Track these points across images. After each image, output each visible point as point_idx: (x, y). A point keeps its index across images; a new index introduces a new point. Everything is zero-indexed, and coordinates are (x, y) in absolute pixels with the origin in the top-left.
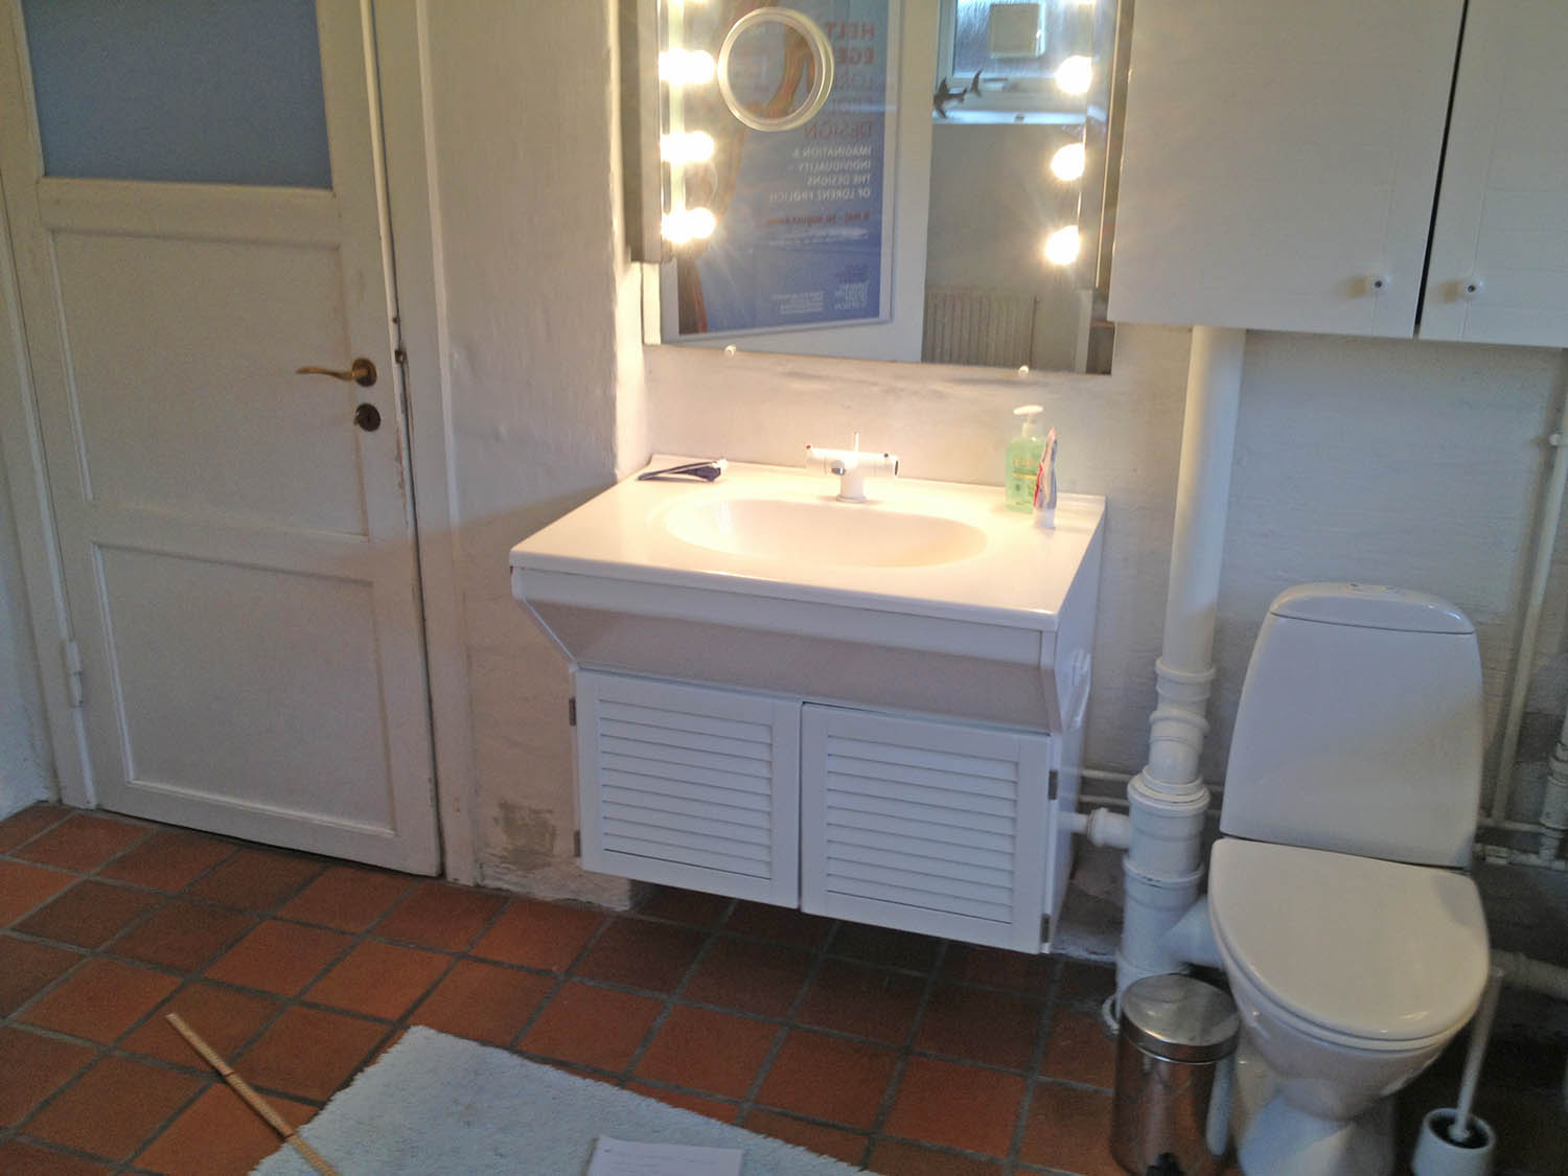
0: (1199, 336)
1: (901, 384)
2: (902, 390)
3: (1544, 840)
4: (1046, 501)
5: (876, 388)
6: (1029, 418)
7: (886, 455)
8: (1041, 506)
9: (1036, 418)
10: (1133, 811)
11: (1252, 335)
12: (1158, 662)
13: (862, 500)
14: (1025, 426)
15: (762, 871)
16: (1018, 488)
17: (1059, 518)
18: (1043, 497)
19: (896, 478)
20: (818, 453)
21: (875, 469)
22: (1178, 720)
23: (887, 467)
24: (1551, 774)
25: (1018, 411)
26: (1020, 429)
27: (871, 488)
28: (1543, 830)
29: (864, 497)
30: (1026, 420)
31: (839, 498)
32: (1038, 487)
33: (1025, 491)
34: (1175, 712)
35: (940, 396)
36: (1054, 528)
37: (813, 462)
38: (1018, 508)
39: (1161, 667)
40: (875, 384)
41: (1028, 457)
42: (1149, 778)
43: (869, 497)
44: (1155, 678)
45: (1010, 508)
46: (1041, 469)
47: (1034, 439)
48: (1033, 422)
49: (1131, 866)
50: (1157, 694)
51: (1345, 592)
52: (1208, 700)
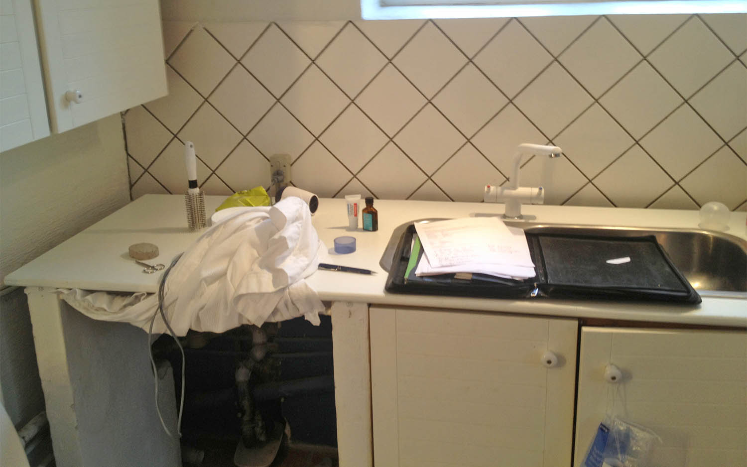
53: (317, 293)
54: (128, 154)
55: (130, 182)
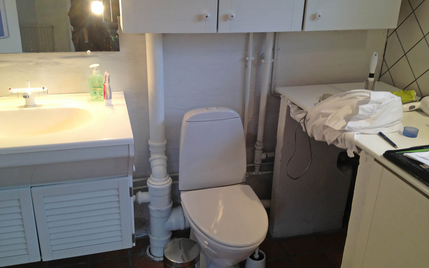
0: (148, 36)
1: (41, 61)
2: (42, 63)
3: (256, 167)
4: (109, 97)
5: (31, 63)
6: (95, 68)
7: (43, 88)
8: (107, 98)
9: (97, 69)
10: (149, 190)
11: (164, 35)
12: (149, 141)
13: (35, 106)
14: (94, 71)
15: (25, 252)
16: (95, 93)
17: (113, 101)
18: (107, 95)
19: (48, 95)
20: (14, 91)
21: (39, 94)
22: (159, 158)
23: (44, 92)
24: (256, 150)
25: (91, 66)
26: (92, 73)
27: (37, 100)
28: (255, 165)
29: (36, 104)
30: (94, 69)
31: (26, 106)
32: (104, 92)
33: (98, 93)
34: (158, 156)
35: (57, 63)
36: (112, 105)
37: (12, 94)
38: (97, 99)
39: (150, 143)
40: (31, 62)
41: (97, 82)
42: (153, 178)
43: (37, 104)
44: (148, 146)
45: (93, 100)
46: (105, 86)
47: (98, 75)
48: (97, 70)
49: (152, 207)
50: (150, 151)
51: (204, 111)
52: (166, 150)
53: (355, 140)
54: (384, 59)
55: (381, 73)
